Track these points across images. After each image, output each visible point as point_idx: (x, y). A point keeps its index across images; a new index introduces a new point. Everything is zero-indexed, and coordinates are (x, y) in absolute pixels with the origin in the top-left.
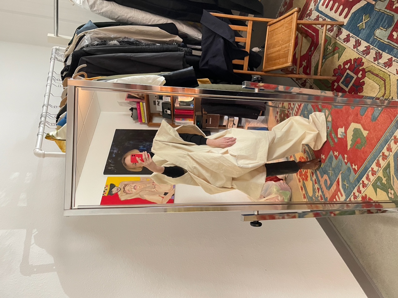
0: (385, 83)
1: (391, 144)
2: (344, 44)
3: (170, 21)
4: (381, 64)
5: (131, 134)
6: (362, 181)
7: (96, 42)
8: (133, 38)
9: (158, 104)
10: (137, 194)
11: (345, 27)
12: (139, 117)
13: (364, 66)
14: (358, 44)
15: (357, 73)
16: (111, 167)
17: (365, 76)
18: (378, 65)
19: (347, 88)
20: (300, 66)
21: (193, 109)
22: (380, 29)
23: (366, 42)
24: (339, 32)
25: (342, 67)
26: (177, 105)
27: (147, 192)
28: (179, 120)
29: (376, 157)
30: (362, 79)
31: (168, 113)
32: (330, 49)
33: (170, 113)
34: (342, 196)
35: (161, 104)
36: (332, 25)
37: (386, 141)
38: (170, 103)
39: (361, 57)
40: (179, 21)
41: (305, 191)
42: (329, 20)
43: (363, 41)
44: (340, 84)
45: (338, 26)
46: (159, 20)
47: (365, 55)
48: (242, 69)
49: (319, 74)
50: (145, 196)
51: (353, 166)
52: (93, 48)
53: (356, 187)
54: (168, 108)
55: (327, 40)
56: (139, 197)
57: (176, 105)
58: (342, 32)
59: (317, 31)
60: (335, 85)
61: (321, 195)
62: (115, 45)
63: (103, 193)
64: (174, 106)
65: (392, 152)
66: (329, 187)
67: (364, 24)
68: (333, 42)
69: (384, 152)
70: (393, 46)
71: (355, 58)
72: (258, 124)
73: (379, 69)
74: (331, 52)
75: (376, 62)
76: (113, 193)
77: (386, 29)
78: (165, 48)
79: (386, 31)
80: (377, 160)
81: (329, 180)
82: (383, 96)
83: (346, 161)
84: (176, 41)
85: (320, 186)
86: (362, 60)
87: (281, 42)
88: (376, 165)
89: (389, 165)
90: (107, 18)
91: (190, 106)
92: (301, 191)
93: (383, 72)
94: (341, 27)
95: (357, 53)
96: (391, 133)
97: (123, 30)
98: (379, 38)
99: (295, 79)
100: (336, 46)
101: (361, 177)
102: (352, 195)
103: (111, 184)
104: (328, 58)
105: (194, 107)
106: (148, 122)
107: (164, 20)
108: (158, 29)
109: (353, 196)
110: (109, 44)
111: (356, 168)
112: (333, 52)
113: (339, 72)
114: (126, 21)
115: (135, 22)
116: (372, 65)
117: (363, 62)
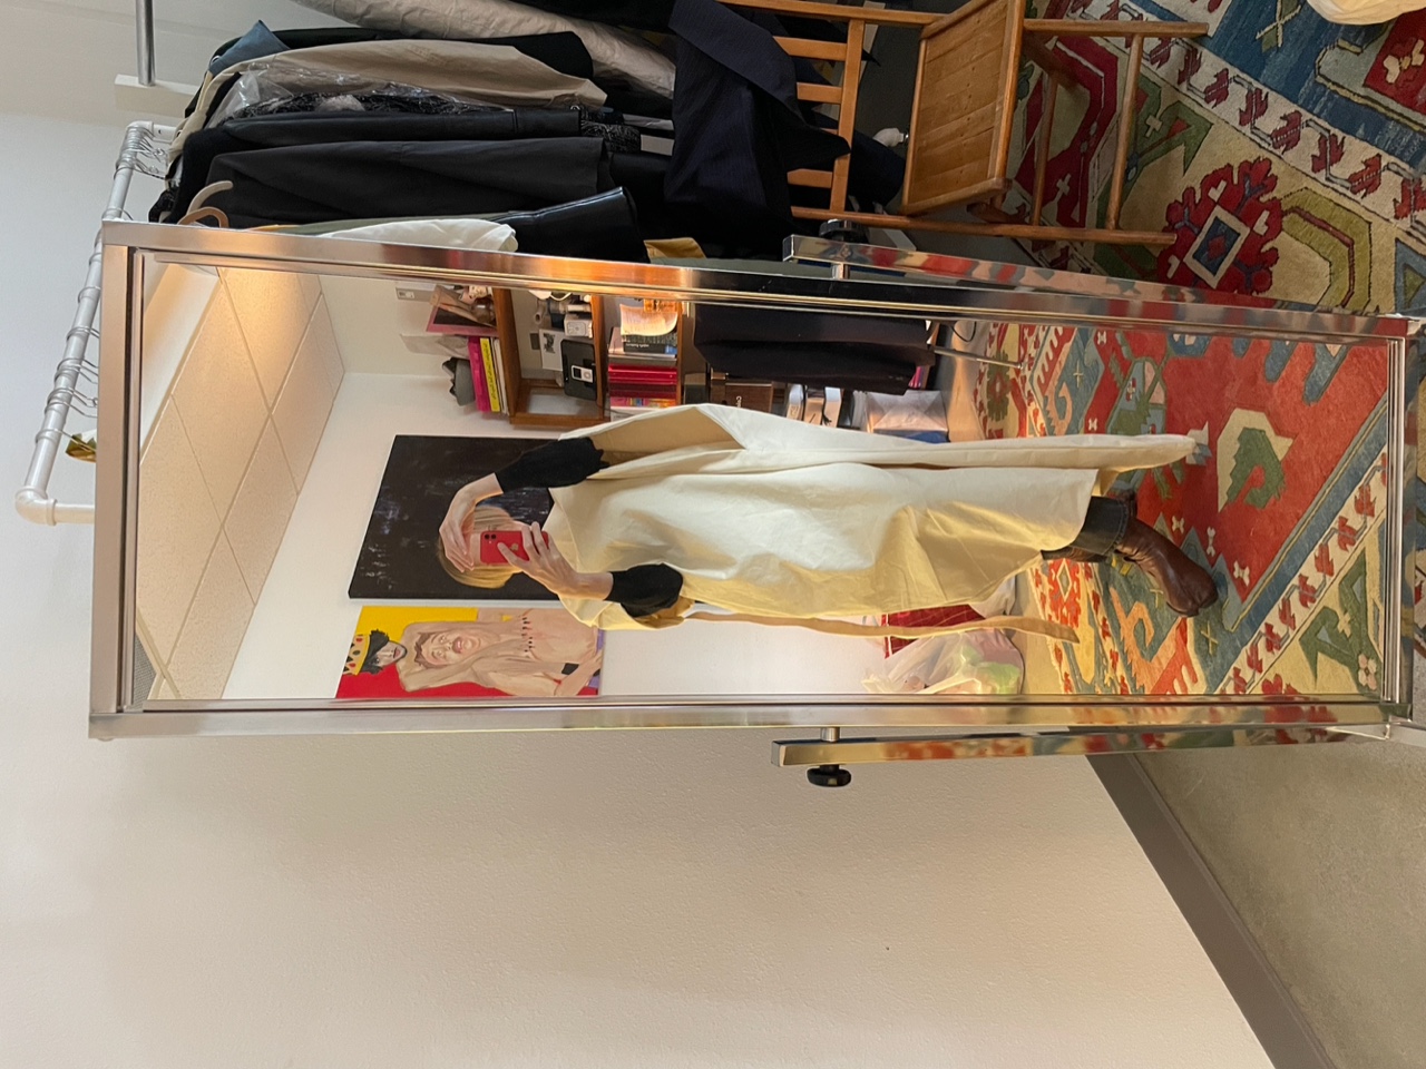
0: (1351, 255)
1: (1372, 487)
2: (1208, 110)
3: (561, 25)
4: (1338, 181)
5: (448, 452)
6: (1267, 625)
7: (274, 100)
8: (419, 88)
9: (549, 346)
10: (463, 668)
11: (1211, 42)
12: (479, 392)
13: (1279, 191)
14: (1256, 106)
15: (1249, 220)
16: (376, 569)
17: (1281, 229)
18: (1328, 187)
19: (1214, 274)
20: (1047, 197)
21: (673, 365)
22: (1336, 49)
23: (1284, 100)
24: (1191, 63)
25: (1198, 197)
26: (616, 351)
27: (502, 660)
28: (625, 405)
29: (1318, 535)
30: (1268, 241)
31: (583, 378)
32: (1154, 130)
33: (591, 380)
34: (1195, 680)
35: (557, 346)
36: (1165, 40)
37: (1355, 476)
38: (590, 342)
39: (1267, 155)
40: (595, 25)
41: (1071, 663)
42: (1153, 18)
43: (1274, 93)
44: (1188, 259)
45: (1185, 39)
46: (520, 23)
47: (1282, 148)
48: (826, 205)
49: (1113, 222)
50: (492, 675)
51: (1234, 570)
52: (260, 121)
53: (1244, 649)
54: (584, 360)
55: (1147, 96)
56: (472, 680)
57: (611, 350)
58: (1198, 65)
59: (1109, 63)
60: (1170, 265)
61: (1123, 679)
62: (346, 112)
63: (343, 663)
64: (604, 351)
65: (1373, 515)
66: (1151, 646)
67: (1280, 29)
68: (1165, 103)
69: (1344, 515)
70: (1383, 110)
71: (1246, 161)
72: (915, 420)
73: (1331, 200)
74: (1161, 141)
75: (1321, 176)
76: (381, 664)
77: (1360, 46)
78: (532, 122)
79: (1358, 54)
80: (1321, 545)
81: (1150, 622)
82: (1344, 305)
83: (1211, 550)
84: (581, 100)
85: (1121, 644)
86: (1270, 169)
87: (965, 101)
88: (1316, 566)
89: (1361, 563)
90: (329, 13)
91: (664, 352)
92: (1055, 663)
93: (1344, 213)
94: (1196, 46)
95: (1253, 140)
96: (1372, 446)
97: (383, 57)
98: (1334, 83)
99: (1030, 243)
100: (1177, 118)
101: (1260, 611)
102: (1230, 679)
103: (373, 632)
104: (1148, 164)
105: (679, 356)
106: (512, 409)
107: (539, 21)
108: (512, 53)
109: (1232, 683)
110: (325, 109)
111: (1246, 576)
112: (1168, 139)
113: (1186, 215)
114: (396, 26)
115: (429, 28)
116: (1305, 185)
117: (1273, 175)
